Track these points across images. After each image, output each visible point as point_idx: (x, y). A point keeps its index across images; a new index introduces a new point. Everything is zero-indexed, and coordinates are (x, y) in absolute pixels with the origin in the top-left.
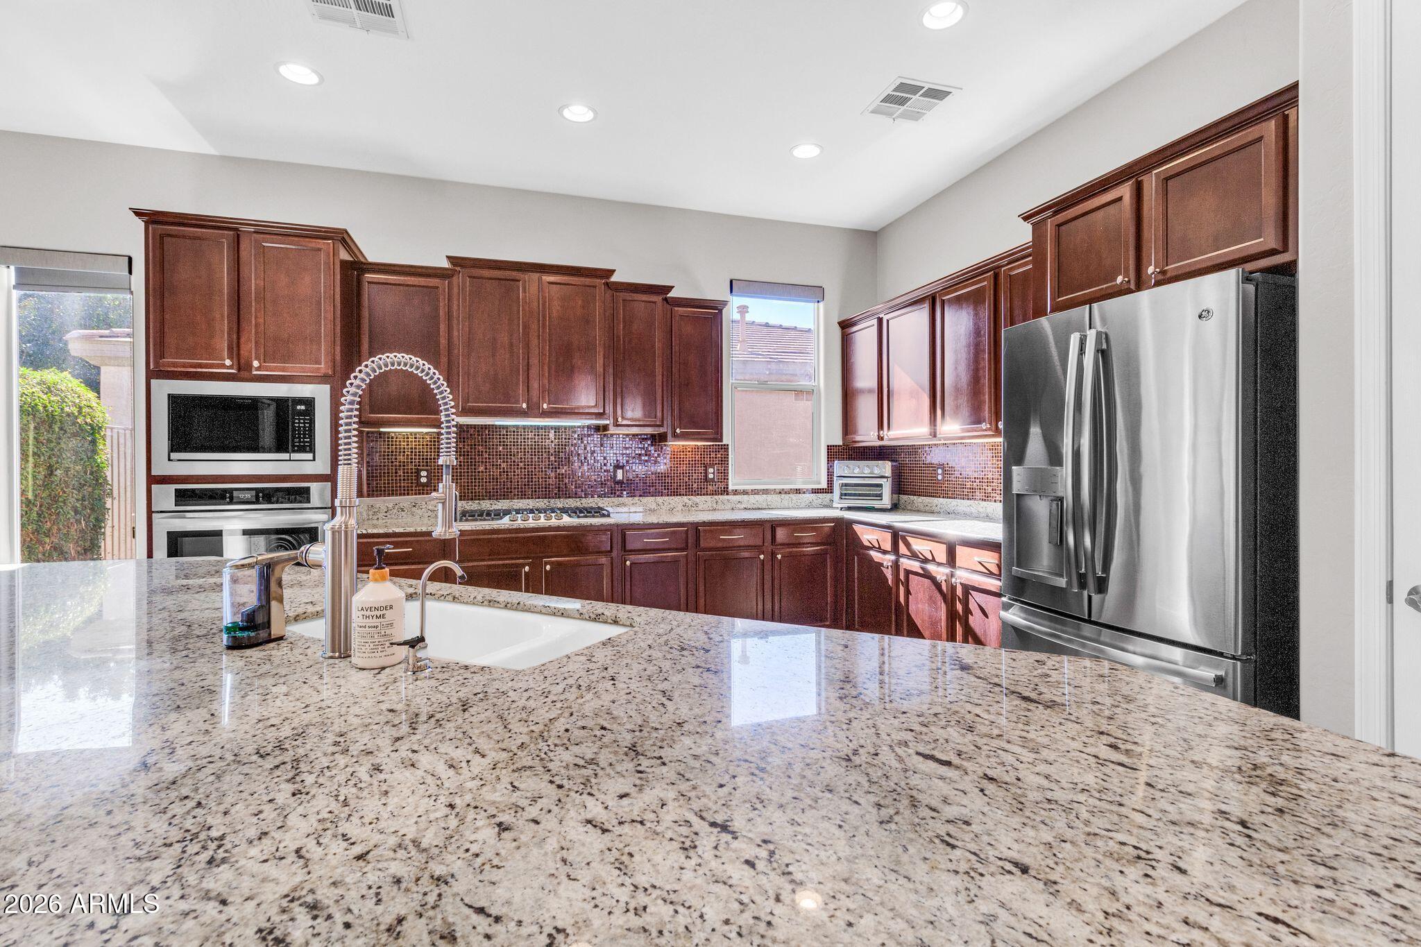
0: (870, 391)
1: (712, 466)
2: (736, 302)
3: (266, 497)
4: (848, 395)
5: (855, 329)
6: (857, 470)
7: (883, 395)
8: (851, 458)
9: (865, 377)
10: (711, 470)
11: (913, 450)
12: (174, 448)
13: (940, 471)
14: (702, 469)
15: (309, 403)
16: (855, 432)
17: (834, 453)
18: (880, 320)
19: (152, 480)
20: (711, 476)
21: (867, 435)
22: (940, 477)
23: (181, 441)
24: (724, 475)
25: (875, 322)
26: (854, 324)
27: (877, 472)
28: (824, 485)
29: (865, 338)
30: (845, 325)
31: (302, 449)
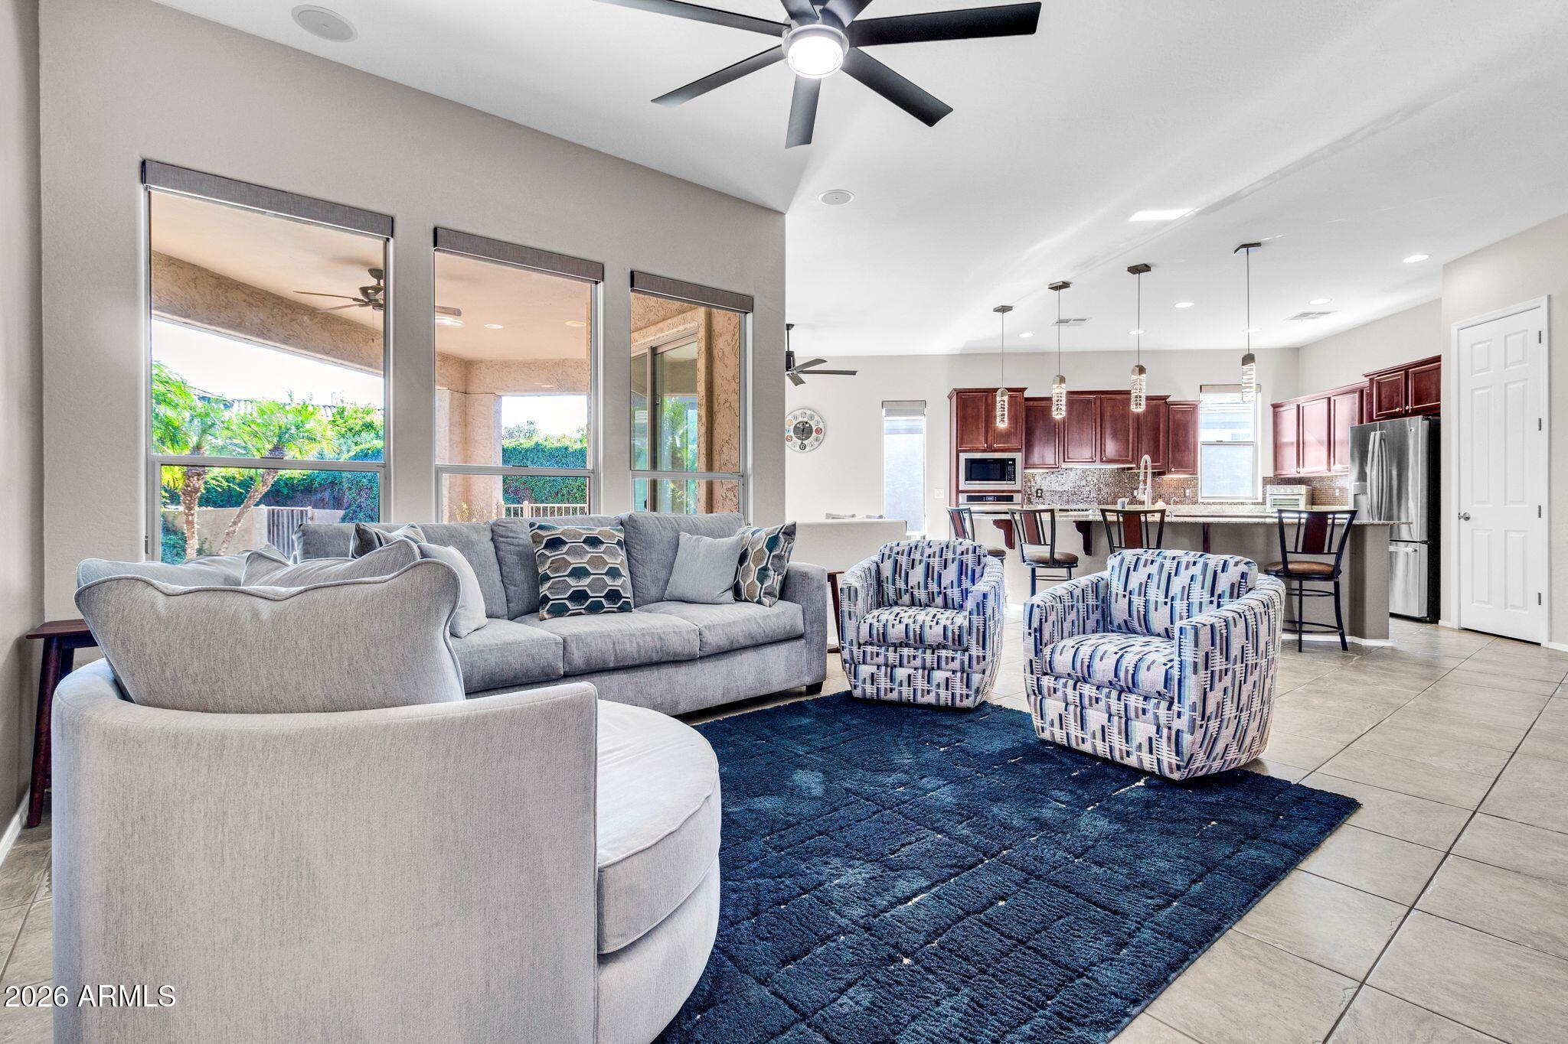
0: (1292, 444)
1: (1189, 488)
2: (1203, 397)
3: (999, 499)
4: (1277, 447)
5: (1282, 409)
6: (1282, 490)
7: (1300, 445)
8: (1279, 484)
9: (1289, 435)
10: (1187, 491)
11: (1321, 479)
12: (967, 480)
13: (1337, 491)
14: (1182, 491)
15: (1014, 460)
16: (1282, 469)
17: (1267, 481)
18: (1298, 406)
19: (958, 492)
20: (1187, 494)
21: (1290, 470)
22: (1337, 494)
23: (970, 477)
24: (1196, 494)
25: (1295, 407)
26: (1282, 406)
27: (1296, 491)
28: (1260, 500)
29: (1289, 415)
30: (1276, 407)
31: (1011, 480)
